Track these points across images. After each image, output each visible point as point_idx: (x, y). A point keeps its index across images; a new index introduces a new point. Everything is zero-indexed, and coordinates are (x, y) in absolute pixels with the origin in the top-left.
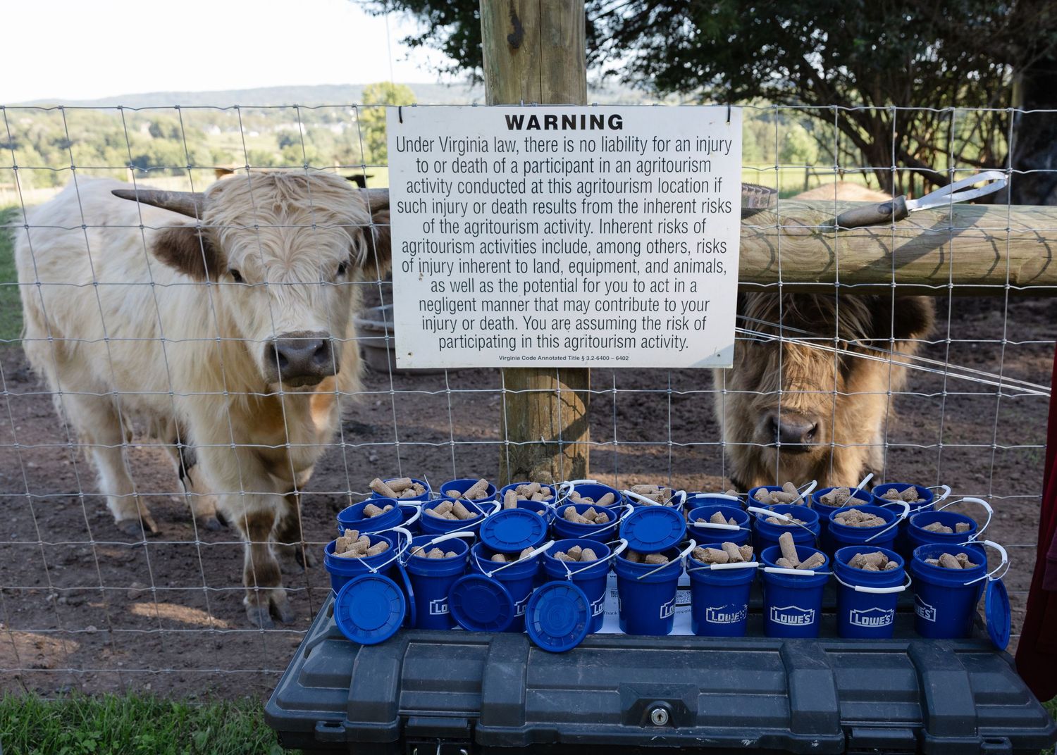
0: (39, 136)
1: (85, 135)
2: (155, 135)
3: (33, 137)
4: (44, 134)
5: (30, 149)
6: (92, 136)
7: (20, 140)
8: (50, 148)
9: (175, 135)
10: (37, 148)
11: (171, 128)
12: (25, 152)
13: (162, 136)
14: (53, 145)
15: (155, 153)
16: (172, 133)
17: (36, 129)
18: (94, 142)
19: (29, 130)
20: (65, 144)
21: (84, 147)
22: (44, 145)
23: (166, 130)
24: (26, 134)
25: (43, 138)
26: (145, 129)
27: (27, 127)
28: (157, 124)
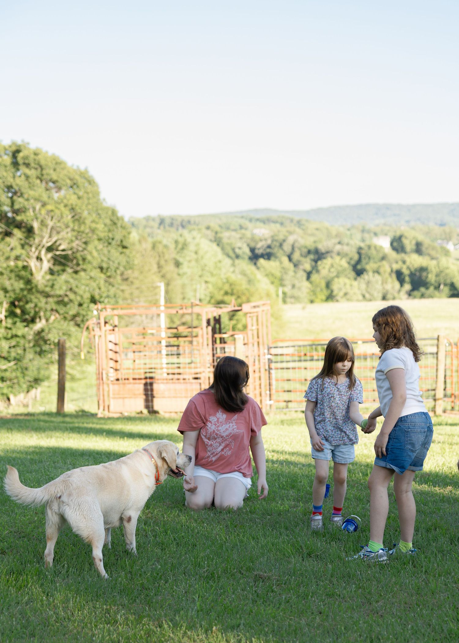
0: (293, 248)
1: (338, 247)
2: (395, 250)
3: (287, 247)
4: (296, 245)
5: (285, 259)
6: (346, 249)
7: (275, 250)
8: (303, 259)
9: (419, 249)
10: (290, 259)
11: (414, 242)
12: (281, 263)
13: (404, 251)
14: (305, 257)
15: (408, 268)
16: (414, 247)
17: (291, 239)
18: (346, 255)
19: (284, 241)
20: (317, 255)
21: (337, 259)
22: (296, 256)
23: (409, 245)
24: (281, 245)
25: (296, 249)
26: (384, 243)
27: (281, 237)
28: (400, 237)
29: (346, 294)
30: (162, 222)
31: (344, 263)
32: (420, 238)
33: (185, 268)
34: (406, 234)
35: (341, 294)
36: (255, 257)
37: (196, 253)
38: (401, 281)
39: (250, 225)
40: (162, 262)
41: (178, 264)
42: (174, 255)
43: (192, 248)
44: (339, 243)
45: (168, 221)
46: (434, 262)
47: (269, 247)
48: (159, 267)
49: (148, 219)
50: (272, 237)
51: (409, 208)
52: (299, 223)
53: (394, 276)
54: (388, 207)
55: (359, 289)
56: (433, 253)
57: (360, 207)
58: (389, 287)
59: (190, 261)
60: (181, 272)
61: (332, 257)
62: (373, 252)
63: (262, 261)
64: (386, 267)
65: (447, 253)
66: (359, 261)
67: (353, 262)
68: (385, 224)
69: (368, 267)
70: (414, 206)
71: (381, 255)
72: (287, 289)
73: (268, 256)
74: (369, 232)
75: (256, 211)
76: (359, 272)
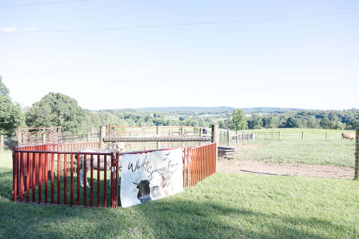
0: (133, 116)
2: (154, 117)
3: (132, 116)
4: (134, 115)
6: (144, 116)
9: (159, 116)
10: (133, 118)
11: (158, 115)
13: (156, 117)
14: (136, 118)
15: (156, 120)
17: (133, 114)
20: (138, 118)
22: (134, 117)
23: (157, 115)
24: (131, 115)
25: (134, 116)
26: (152, 115)
27: (131, 114)
28: (155, 114)
29: (143, 125)
30: (106, 111)
31: (143, 119)
32: (159, 114)
33: (107, 120)
34: (156, 113)
35: (142, 125)
36: (125, 118)
37: (110, 117)
38: (154, 123)
39: (125, 111)
40: (102, 119)
41: (106, 119)
42: (105, 117)
43: (109, 116)
44: (143, 115)
45: (108, 111)
46: (162, 119)
47: (128, 116)
48: (102, 120)
49: (103, 110)
50: (129, 114)
51: (158, 108)
52: (135, 111)
53: (153, 121)
54: (154, 108)
55: (146, 124)
56: (161, 117)
57: (148, 108)
58: (152, 124)
59: (109, 119)
60: (106, 121)
61: (141, 118)
62: (149, 116)
63: (127, 118)
64: (151, 120)
65: (164, 117)
66: (147, 119)
67: (145, 119)
68: (153, 111)
69: (148, 120)
70: (159, 108)
71: (151, 118)
72: (131, 124)
73: (128, 118)
74: (149, 113)
75: (127, 108)
76: (146, 121)
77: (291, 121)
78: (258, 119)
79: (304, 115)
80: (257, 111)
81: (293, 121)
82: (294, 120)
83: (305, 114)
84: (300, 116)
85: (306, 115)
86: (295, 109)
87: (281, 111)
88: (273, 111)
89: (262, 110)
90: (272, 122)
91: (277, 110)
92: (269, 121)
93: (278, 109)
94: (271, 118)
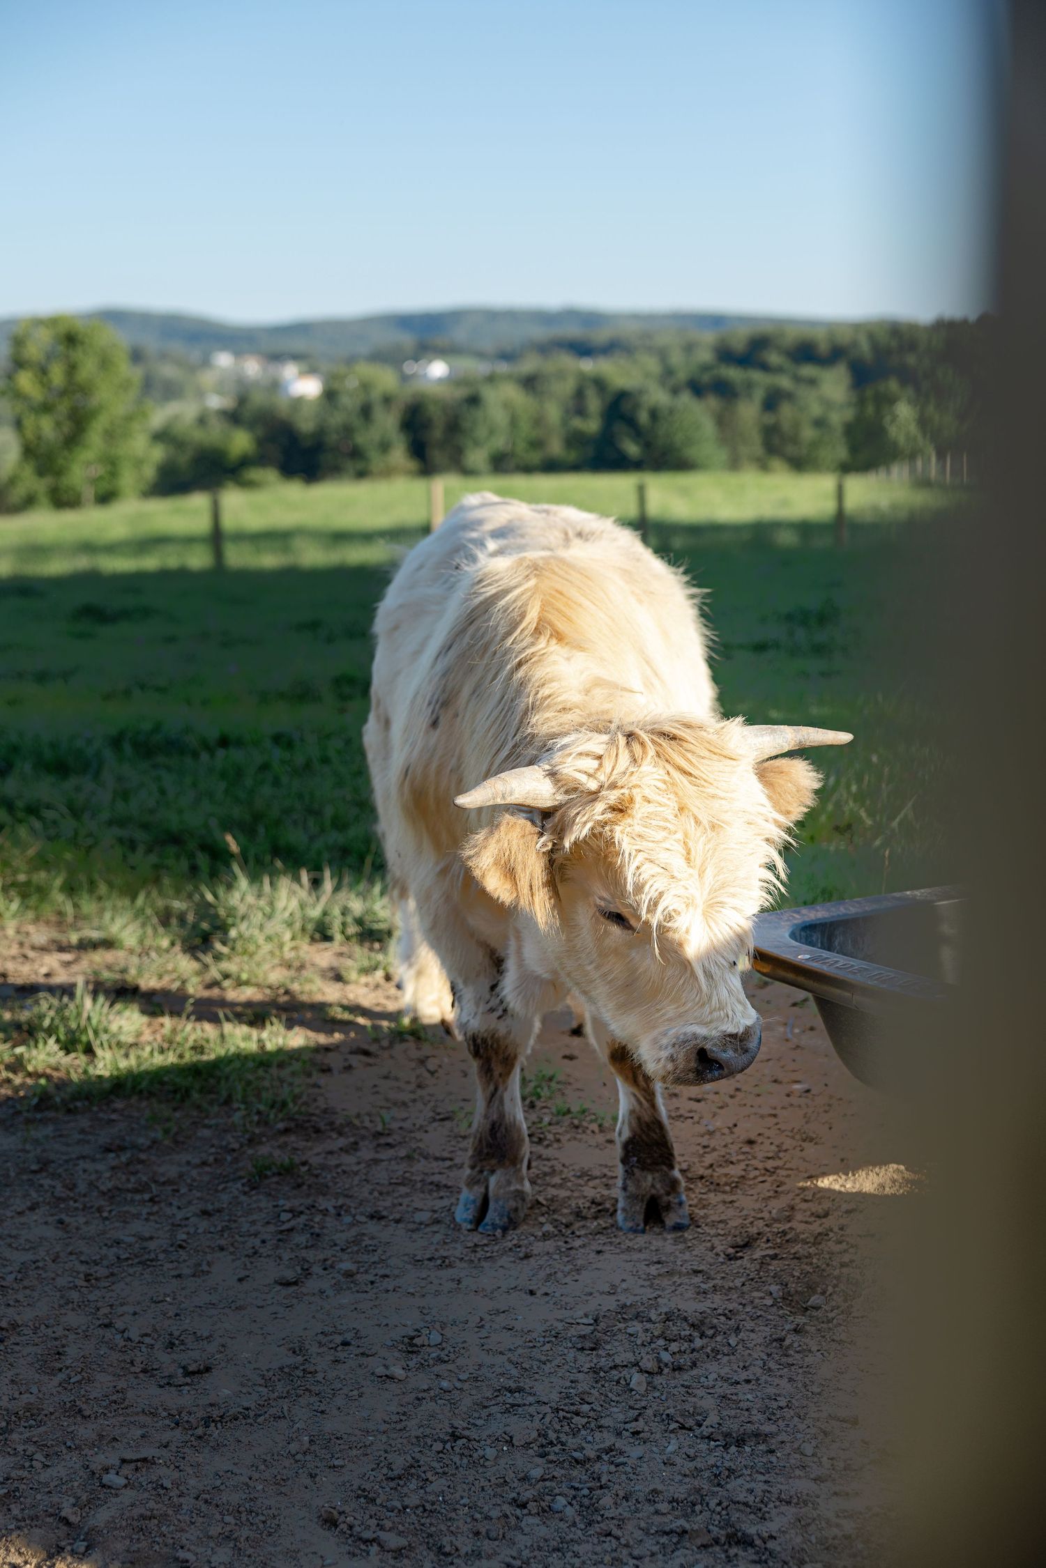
77: (631, 422)
78: (366, 412)
79: (765, 367)
80: (407, 340)
81: (643, 417)
82: (654, 414)
83: (774, 358)
84: (733, 374)
85: (779, 370)
86: (716, 320)
87: (601, 336)
88: (540, 333)
89: (460, 335)
90: (481, 432)
91: (573, 331)
92: (455, 427)
93: (592, 318)
94: (474, 400)
